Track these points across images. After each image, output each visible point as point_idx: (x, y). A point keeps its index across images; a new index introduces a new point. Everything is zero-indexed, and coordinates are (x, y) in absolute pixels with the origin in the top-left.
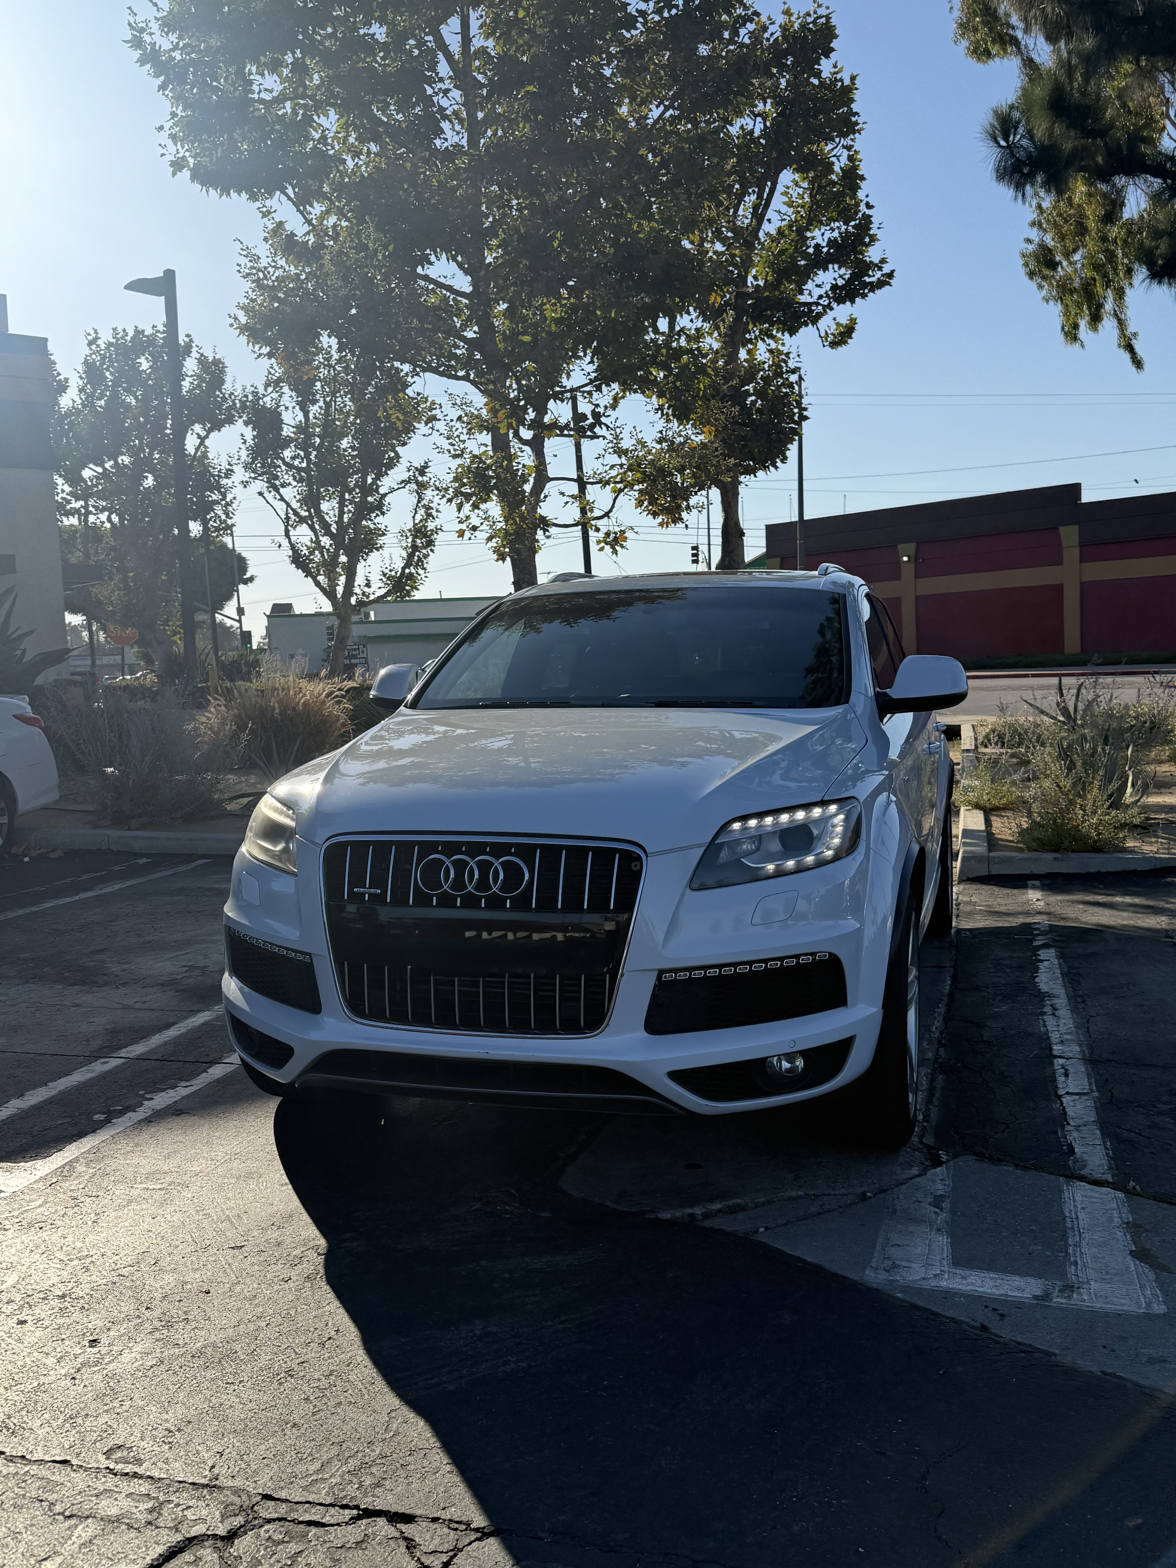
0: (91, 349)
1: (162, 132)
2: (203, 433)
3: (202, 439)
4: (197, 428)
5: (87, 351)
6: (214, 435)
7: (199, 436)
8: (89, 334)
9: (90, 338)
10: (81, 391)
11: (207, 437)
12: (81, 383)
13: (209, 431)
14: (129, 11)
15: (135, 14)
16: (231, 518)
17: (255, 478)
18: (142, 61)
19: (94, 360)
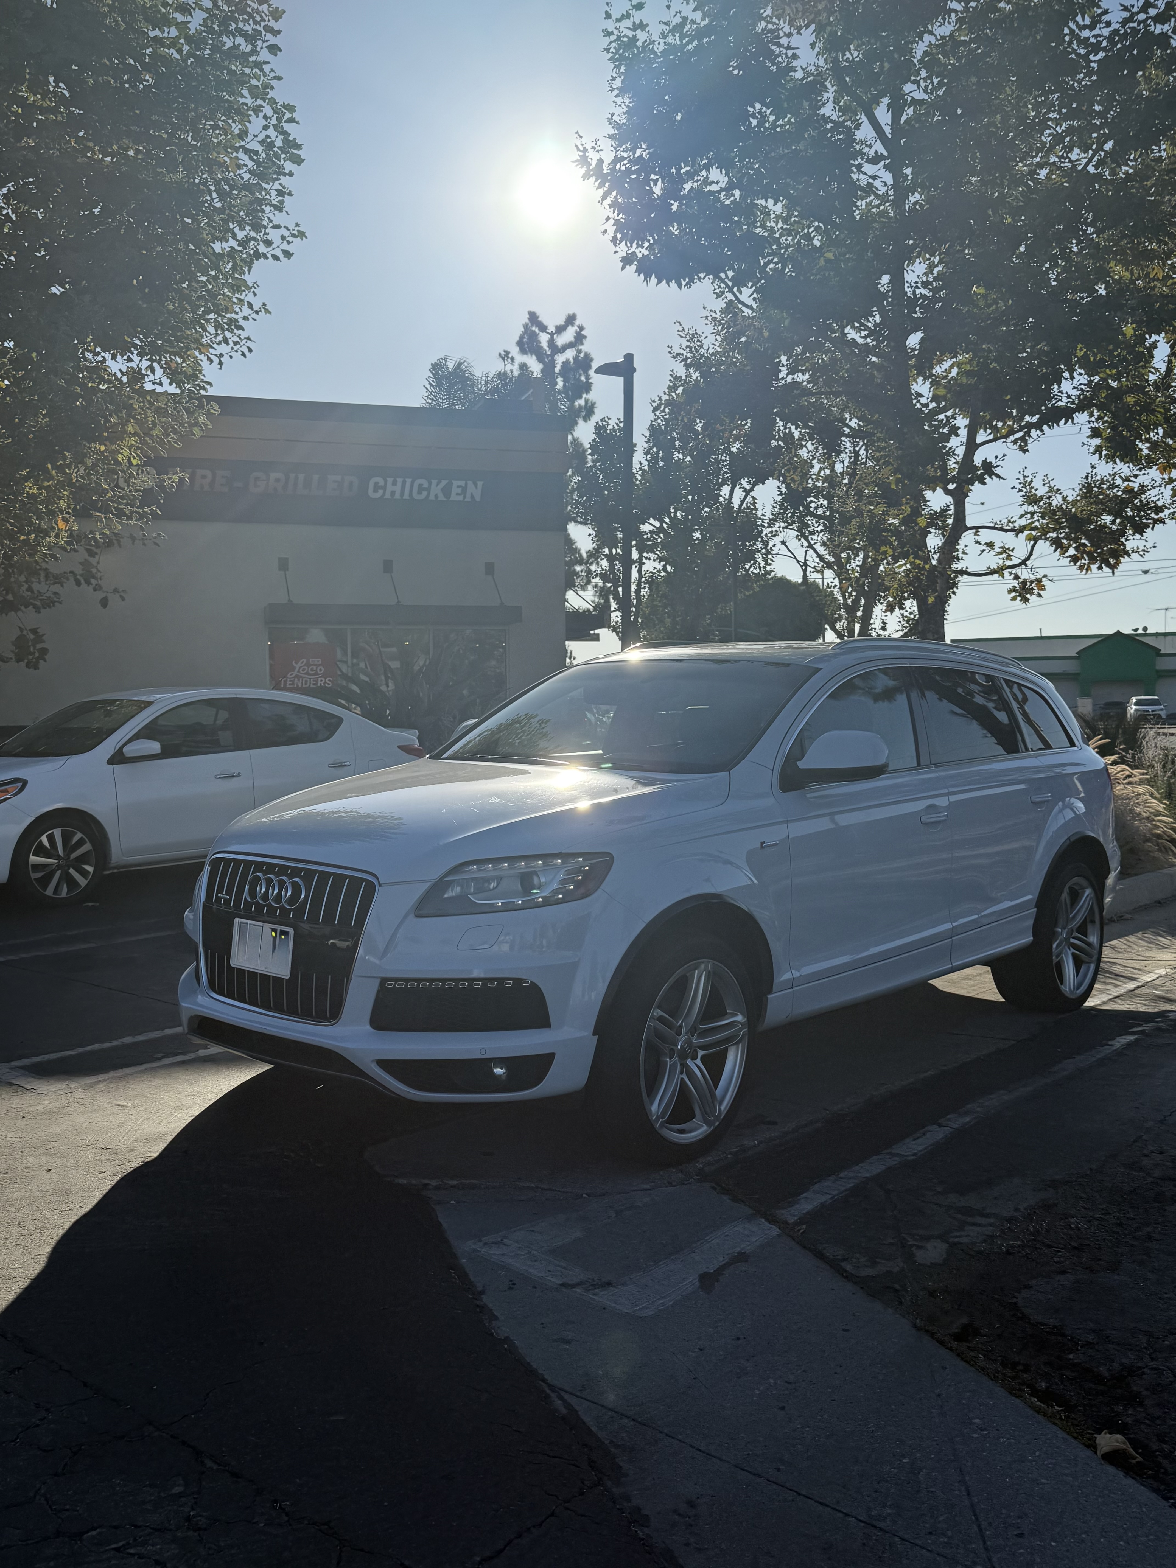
0: (655, 415)
1: (606, 235)
2: (748, 487)
3: (747, 492)
4: (744, 482)
5: (652, 417)
6: (759, 488)
7: (745, 490)
8: (654, 401)
9: (655, 405)
10: (646, 454)
11: (752, 490)
12: (646, 445)
13: (754, 485)
14: (577, 135)
15: (581, 137)
16: (770, 564)
17: (786, 527)
18: (586, 176)
19: (659, 424)
